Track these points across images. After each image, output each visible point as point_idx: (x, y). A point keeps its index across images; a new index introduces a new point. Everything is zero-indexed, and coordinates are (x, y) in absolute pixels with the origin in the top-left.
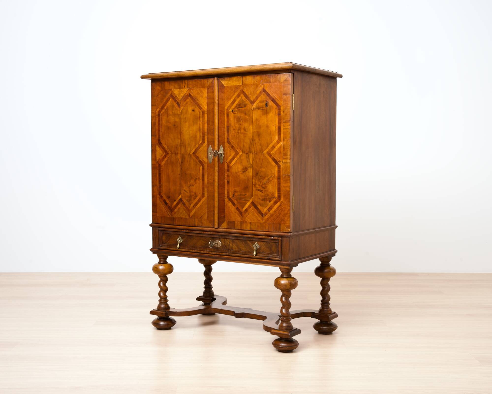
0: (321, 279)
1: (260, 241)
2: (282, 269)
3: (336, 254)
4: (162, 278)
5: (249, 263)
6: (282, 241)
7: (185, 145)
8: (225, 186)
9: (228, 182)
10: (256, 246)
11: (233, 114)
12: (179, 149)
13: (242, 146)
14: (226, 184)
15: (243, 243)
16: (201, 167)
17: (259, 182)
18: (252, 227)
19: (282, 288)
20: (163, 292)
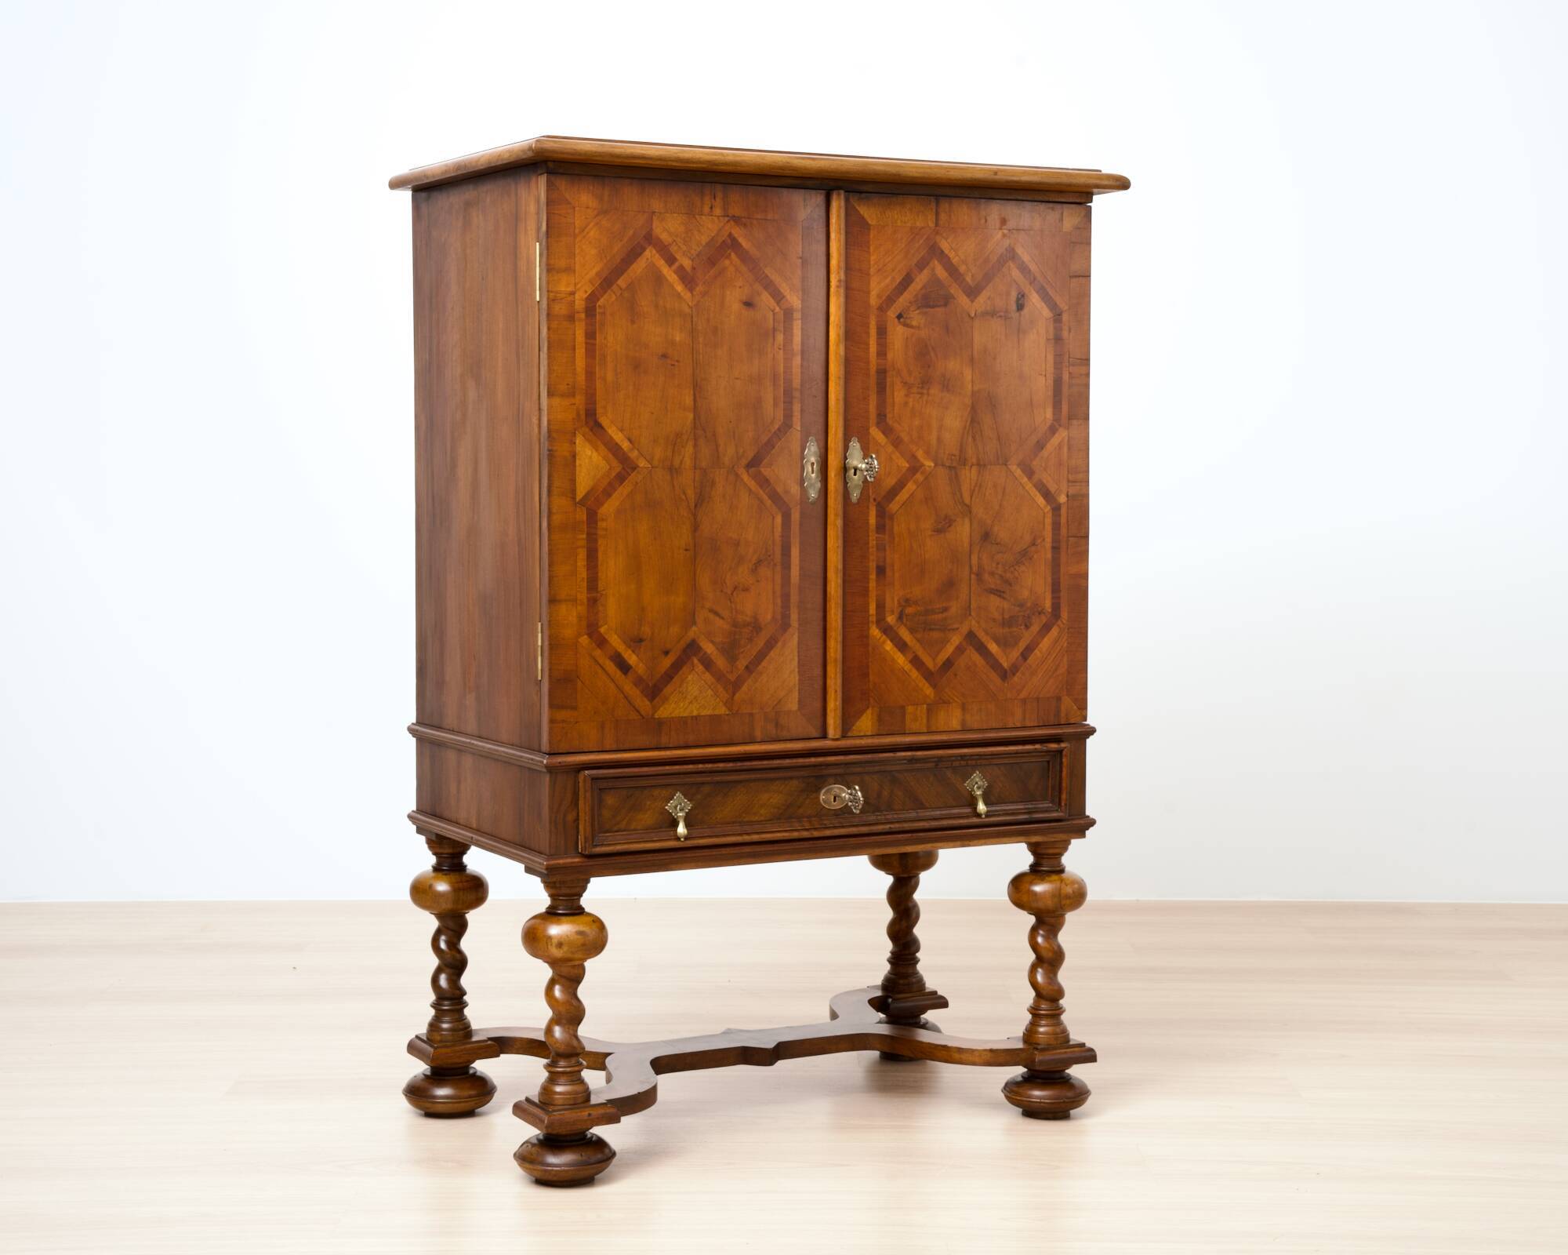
1: (990, 765)
6: (1068, 752)
7: (714, 435)
8: (868, 583)
9: (881, 571)
10: (978, 784)
11: (900, 329)
12: (689, 449)
13: (934, 442)
14: (873, 576)
15: (931, 778)
16: (779, 520)
17: (994, 565)
18: (968, 717)
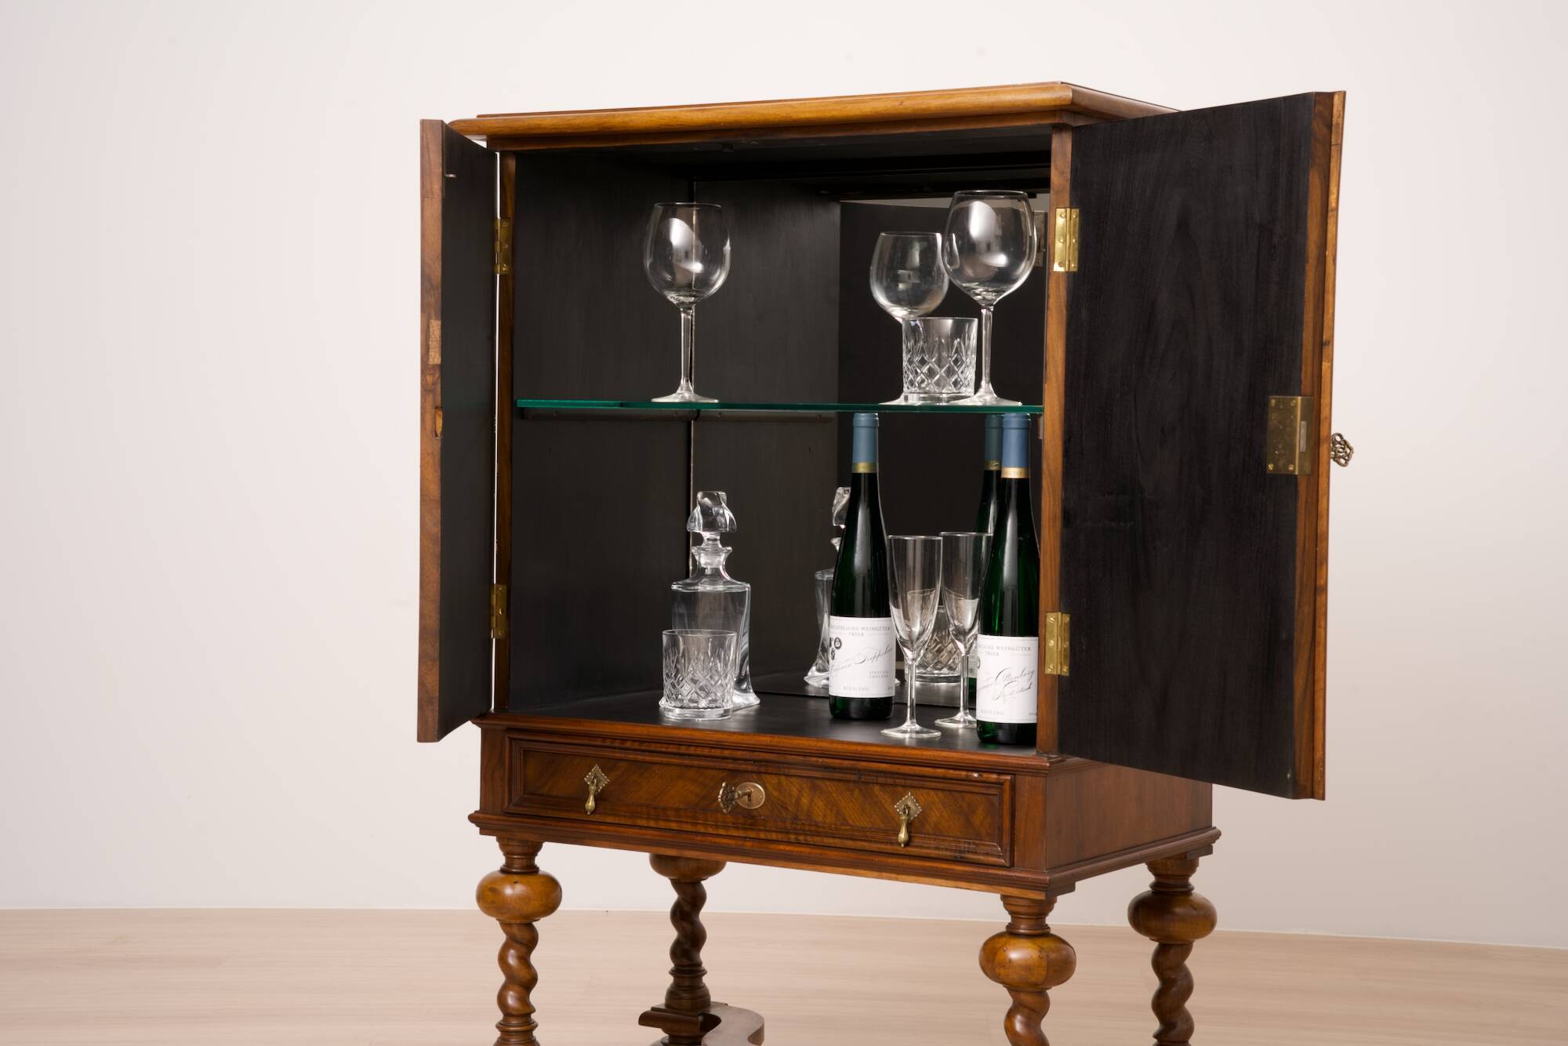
0: (1154, 945)
1: (923, 788)
2: (1012, 901)
3: (1215, 846)
4: (515, 930)
5: (876, 874)
6: (1013, 787)
10: (909, 808)
15: (857, 792)
19: (1014, 977)
20: (516, 988)
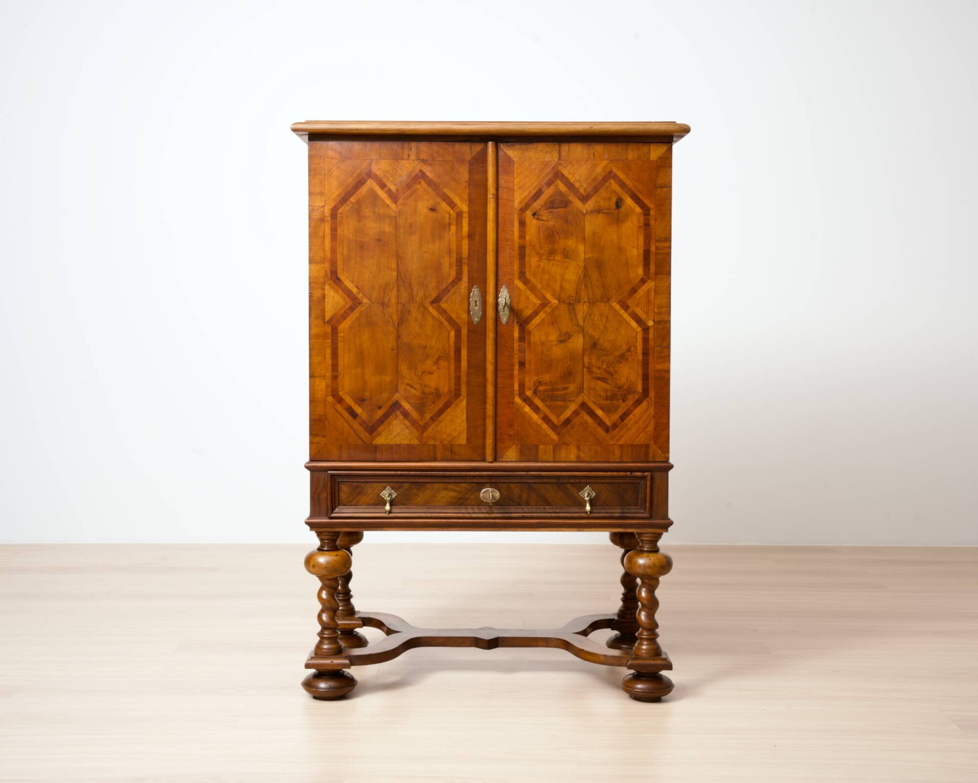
0: (622, 550)
1: (597, 483)
6: (652, 478)
7: (410, 284)
8: (513, 371)
9: (522, 364)
10: (589, 494)
11: (535, 221)
12: (394, 292)
13: (558, 288)
14: (517, 367)
15: (556, 488)
16: (453, 334)
17: (600, 363)
18: (581, 454)
